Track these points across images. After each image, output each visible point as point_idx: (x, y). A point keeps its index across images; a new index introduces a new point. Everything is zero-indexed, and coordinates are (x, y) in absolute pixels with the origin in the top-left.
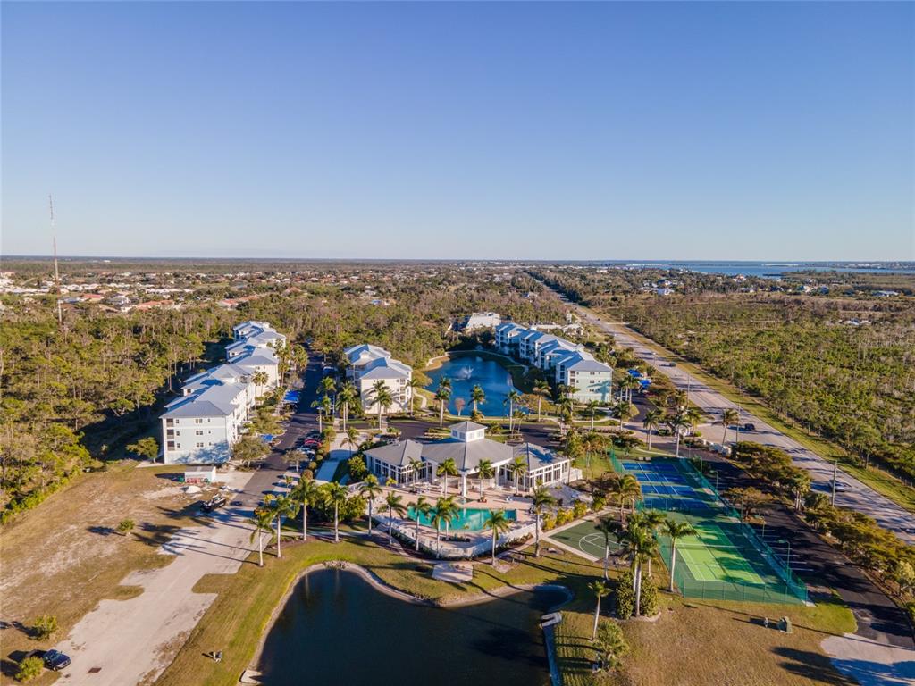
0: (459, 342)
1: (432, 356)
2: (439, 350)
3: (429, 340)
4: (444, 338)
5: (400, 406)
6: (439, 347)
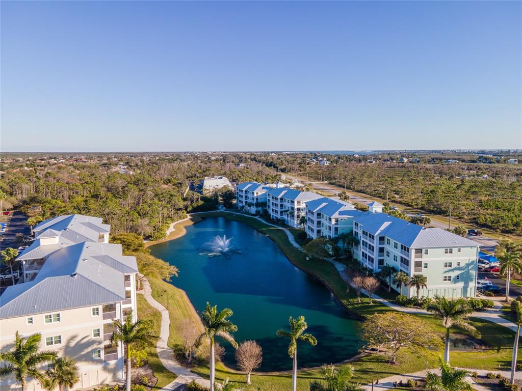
0: (201, 203)
1: (173, 220)
2: (180, 213)
3: (169, 203)
4: (185, 200)
5: (105, 369)
6: (179, 209)
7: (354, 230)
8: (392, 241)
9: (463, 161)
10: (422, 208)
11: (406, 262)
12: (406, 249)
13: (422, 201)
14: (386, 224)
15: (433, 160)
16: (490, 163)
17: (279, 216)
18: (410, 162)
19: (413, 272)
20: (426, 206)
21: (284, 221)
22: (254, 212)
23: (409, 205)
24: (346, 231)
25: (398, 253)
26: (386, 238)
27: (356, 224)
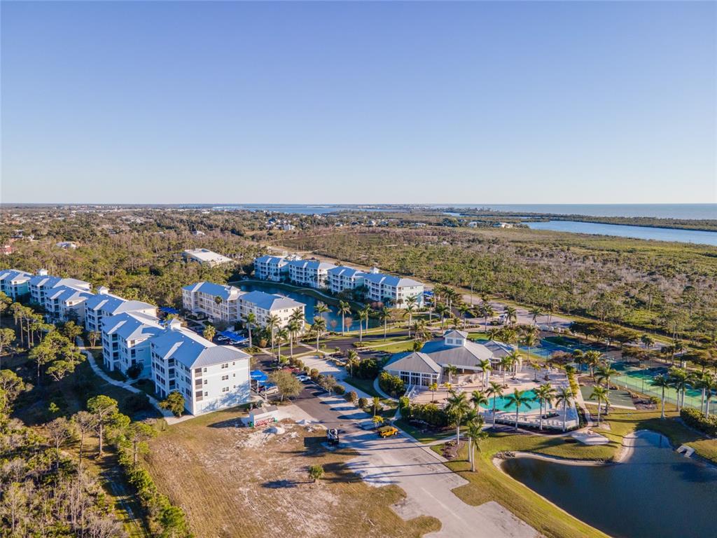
7: (365, 283)
8: (388, 286)
9: (430, 224)
10: (397, 272)
11: (394, 294)
12: (394, 288)
13: (396, 267)
14: (384, 278)
15: (402, 223)
16: (453, 226)
17: (303, 281)
18: (379, 226)
19: (398, 298)
20: (400, 270)
21: (308, 284)
22: (278, 280)
23: (387, 270)
24: (360, 285)
25: (391, 291)
26: (385, 284)
27: (366, 280)
